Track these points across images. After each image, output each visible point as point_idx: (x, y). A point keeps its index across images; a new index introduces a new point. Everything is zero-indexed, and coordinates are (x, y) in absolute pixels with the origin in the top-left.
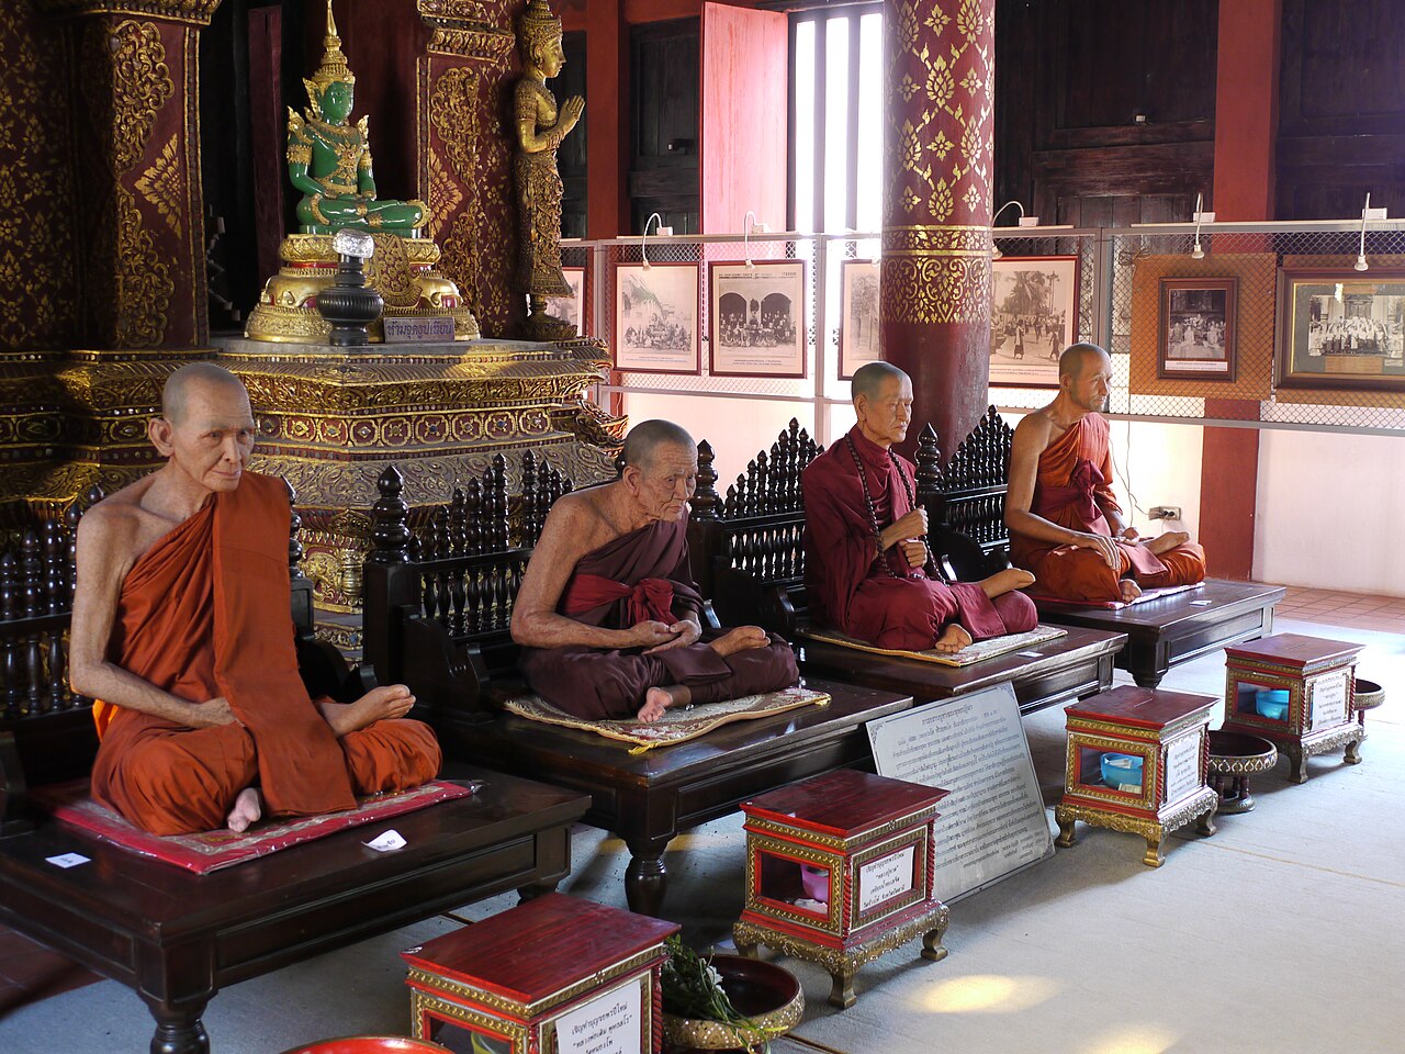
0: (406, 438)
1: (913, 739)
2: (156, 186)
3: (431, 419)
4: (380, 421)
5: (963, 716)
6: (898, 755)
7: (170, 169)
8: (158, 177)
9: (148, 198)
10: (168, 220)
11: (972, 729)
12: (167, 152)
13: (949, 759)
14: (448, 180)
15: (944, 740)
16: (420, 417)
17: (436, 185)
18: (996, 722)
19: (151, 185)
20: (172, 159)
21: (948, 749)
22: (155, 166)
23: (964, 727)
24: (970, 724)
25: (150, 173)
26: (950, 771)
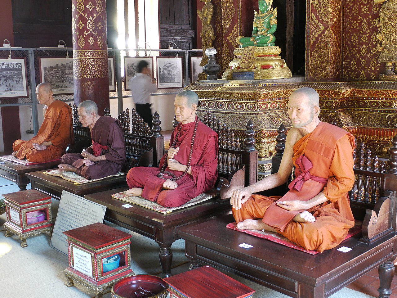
0: (214, 107)
1: (71, 202)
2: (232, 38)
3: (220, 102)
4: (207, 101)
5: (86, 206)
6: (66, 203)
7: (235, 33)
8: (232, 35)
9: (230, 41)
10: (234, 46)
11: (86, 212)
12: (235, 29)
13: (77, 215)
14: (318, 22)
15: (78, 209)
16: (217, 101)
17: (313, 25)
18: (95, 216)
19: (231, 38)
20: (236, 30)
21: (77, 212)
22: (231, 33)
23: (84, 209)
24: (87, 210)
25: (231, 34)
26: (75, 218)
